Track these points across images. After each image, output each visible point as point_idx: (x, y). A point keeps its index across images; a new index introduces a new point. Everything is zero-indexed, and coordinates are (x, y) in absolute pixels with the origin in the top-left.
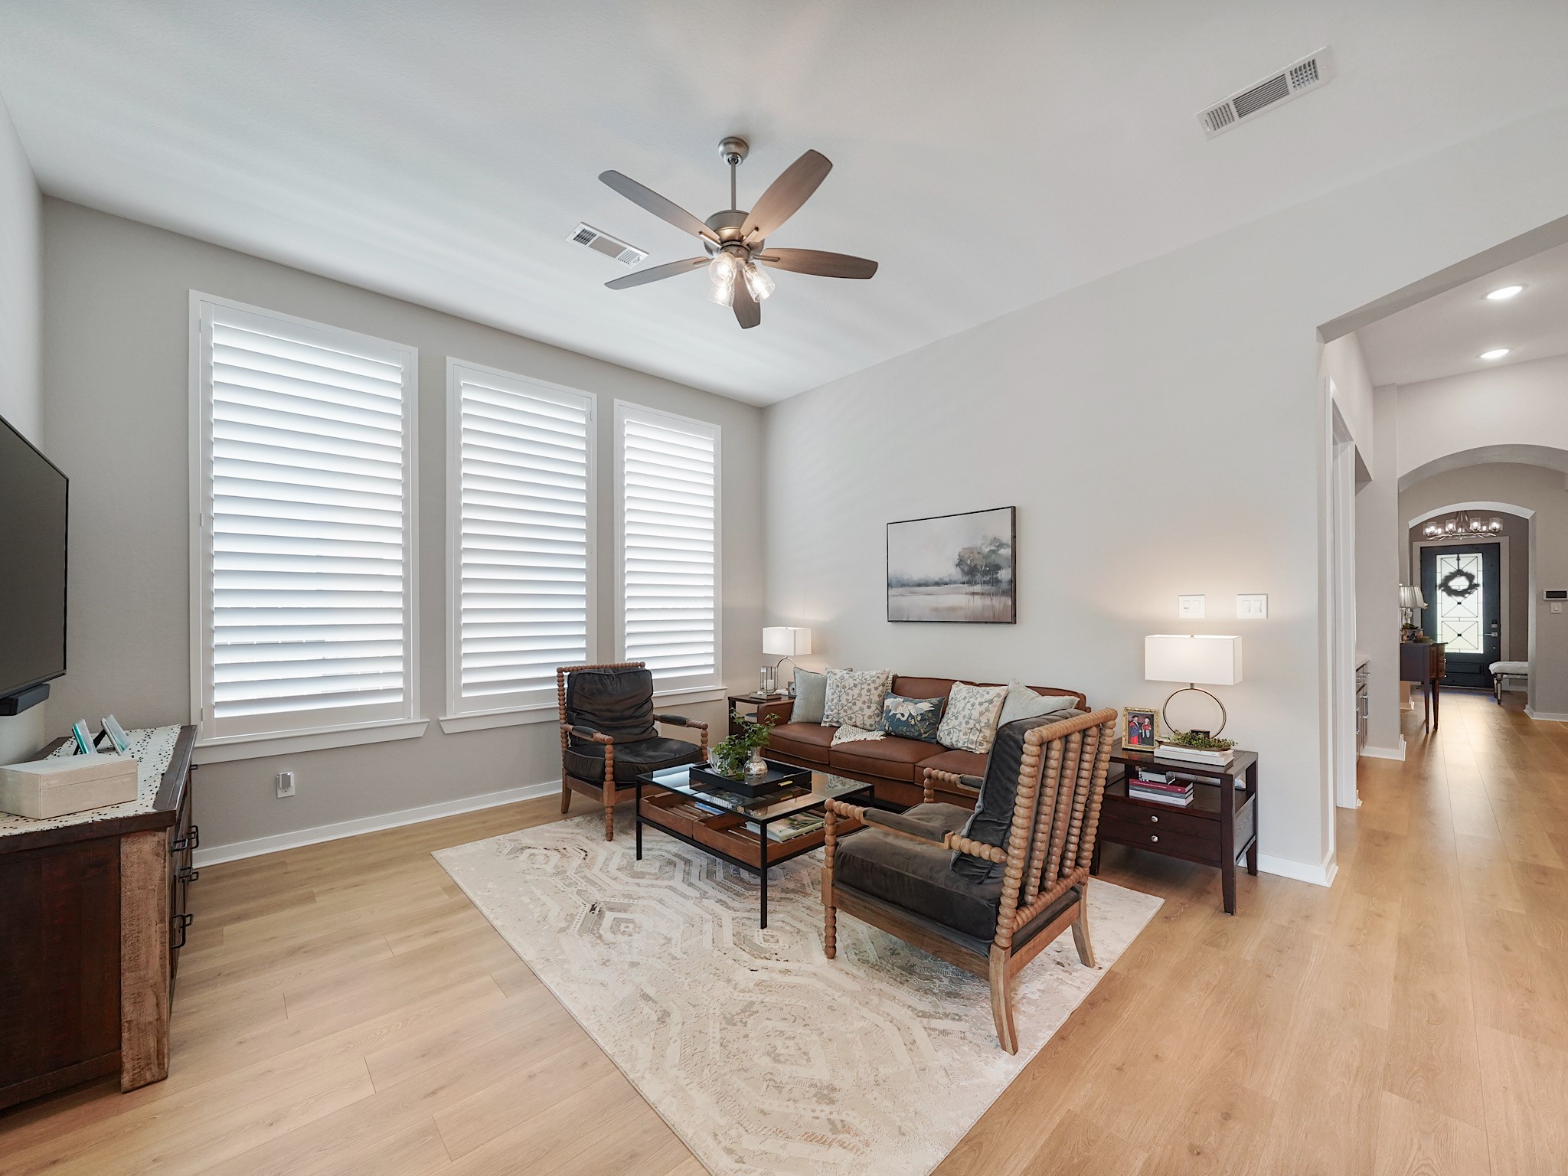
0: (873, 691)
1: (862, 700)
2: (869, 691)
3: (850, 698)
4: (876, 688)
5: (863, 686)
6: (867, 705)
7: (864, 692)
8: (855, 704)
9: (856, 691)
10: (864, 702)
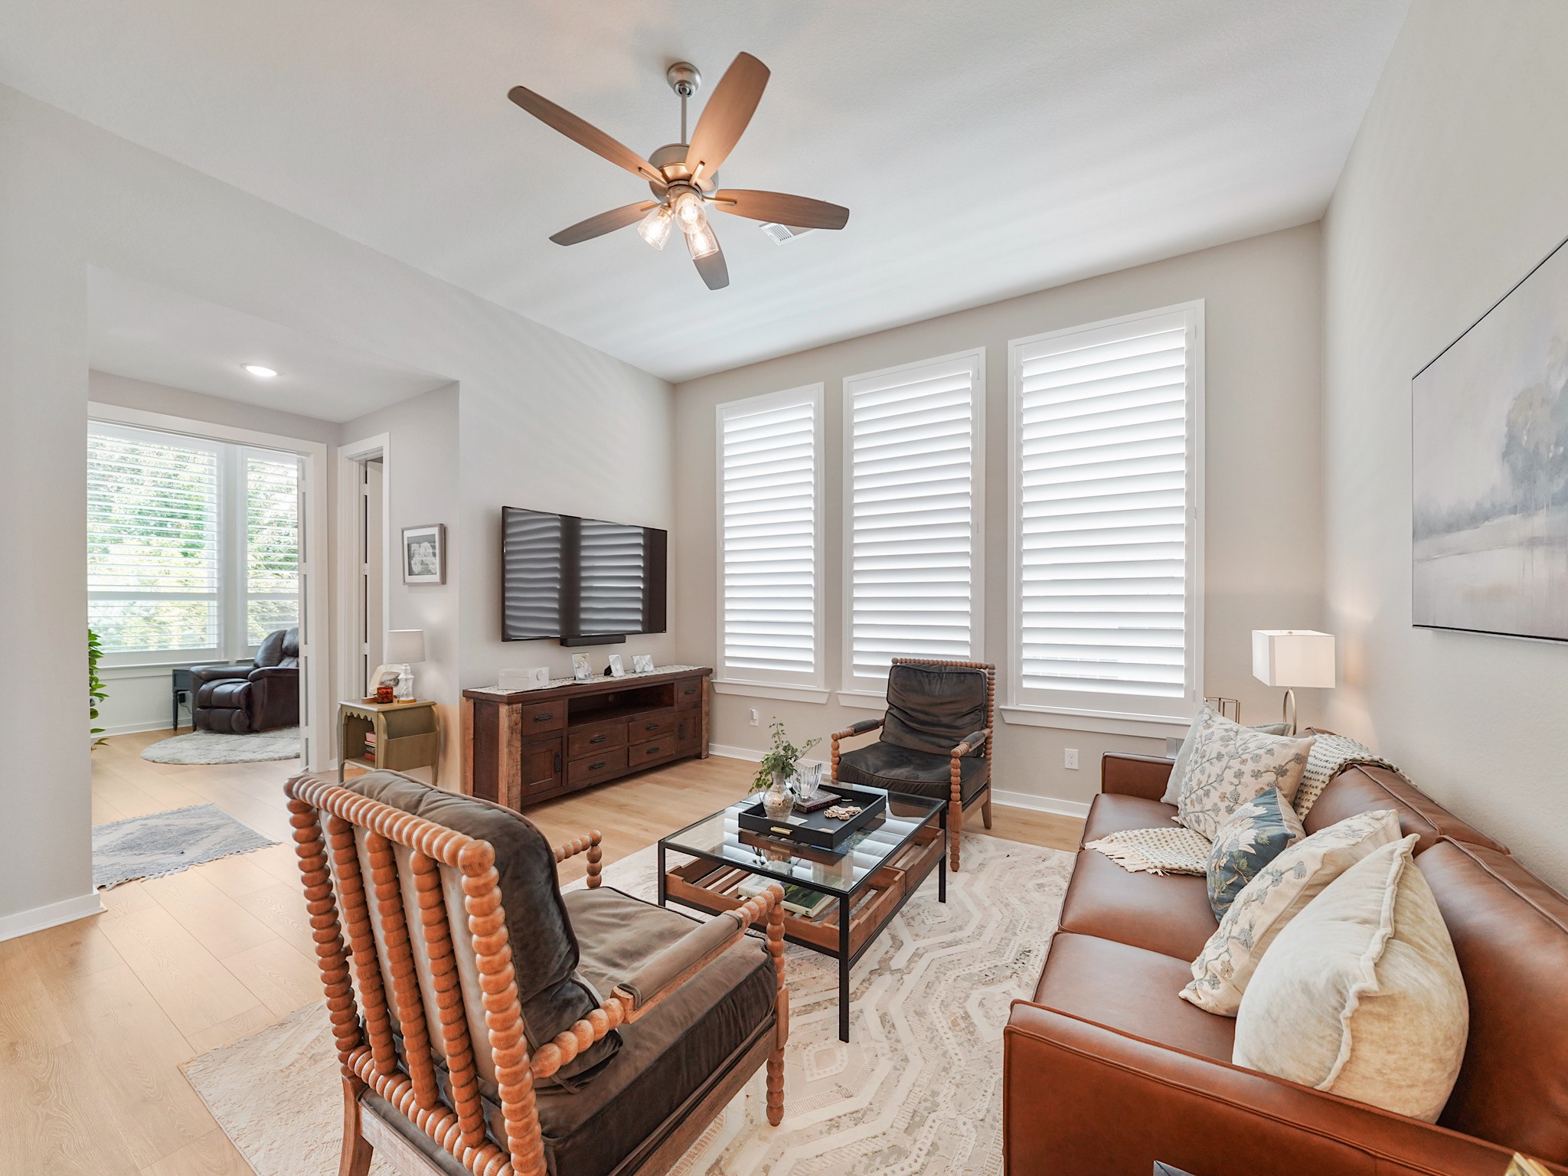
0: (1247, 778)
1: (1221, 789)
2: (1239, 774)
3: (1204, 779)
4: (1256, 775)
5: (1232, 763)
6: (1227, 803)
7: (1229, 775)
8: (1207, 794)
9: (1215, 769)
10: (1223, 797)
